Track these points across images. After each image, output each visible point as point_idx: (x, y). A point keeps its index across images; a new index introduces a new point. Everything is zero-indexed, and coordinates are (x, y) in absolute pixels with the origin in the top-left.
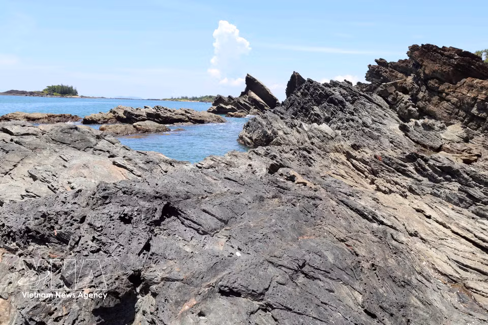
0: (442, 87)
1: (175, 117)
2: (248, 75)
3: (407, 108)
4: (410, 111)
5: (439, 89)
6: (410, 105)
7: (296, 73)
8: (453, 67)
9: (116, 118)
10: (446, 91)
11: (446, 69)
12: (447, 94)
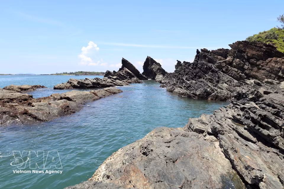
0: (258, 63)
1: (108, 84)
2: (123, 58)
3: (238, 74)
4: (240, 75)
5: (257, 64)
6: (240, 72)
7: (149, 57)
8: (263, 52)
9: (72, 86)
10: (262, 64)
11: (260, 53)
12: (262, 66)
